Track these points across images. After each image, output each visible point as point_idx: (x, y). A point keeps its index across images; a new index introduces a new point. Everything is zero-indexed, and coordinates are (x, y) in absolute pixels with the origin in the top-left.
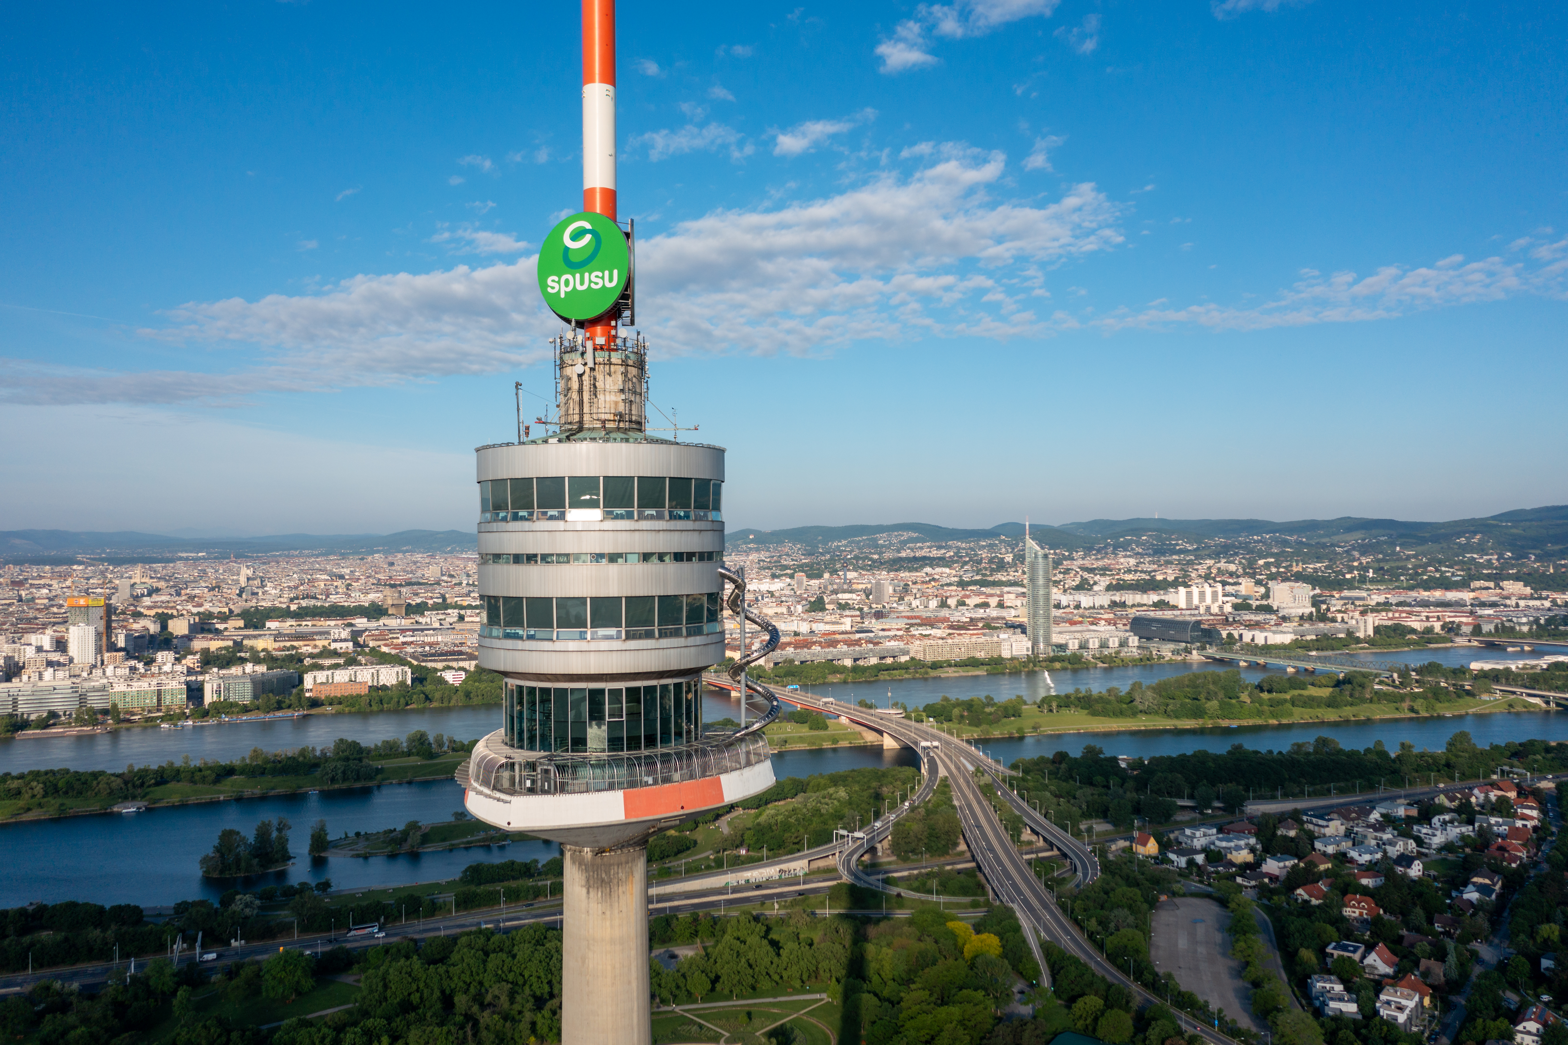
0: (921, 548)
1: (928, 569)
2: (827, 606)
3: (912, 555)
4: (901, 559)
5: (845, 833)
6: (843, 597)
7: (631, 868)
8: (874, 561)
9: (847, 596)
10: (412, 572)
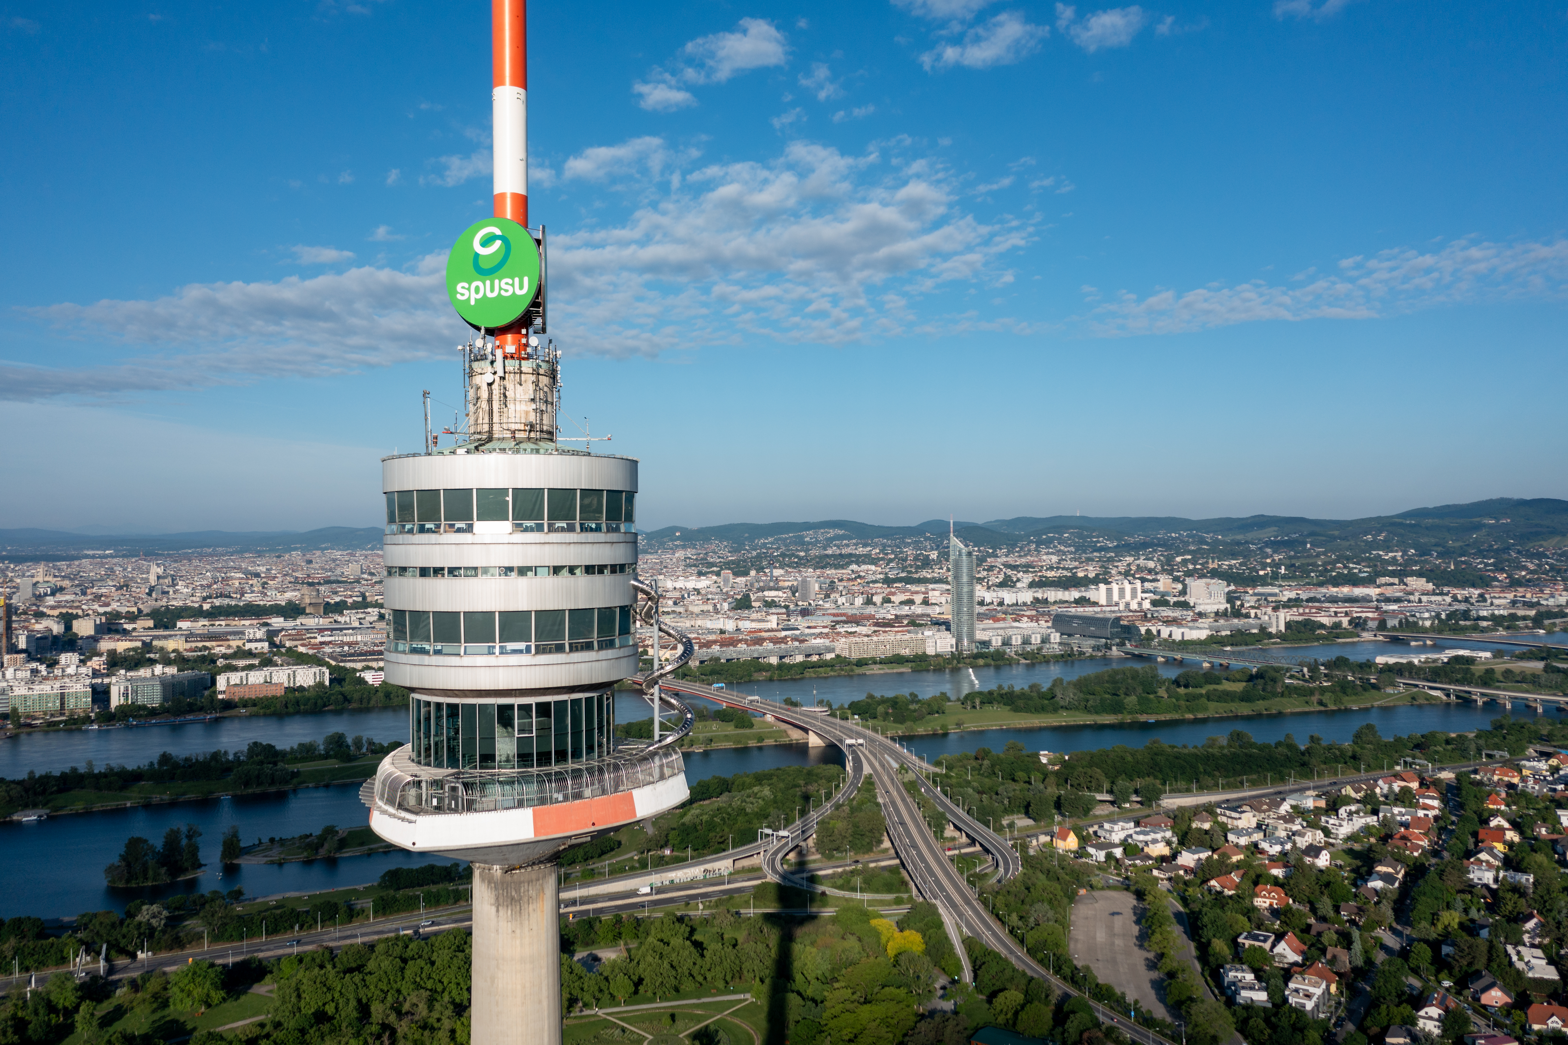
0: (847, 546)
1: (854, 567)
2: (753, 604)
3: (838, 552)
4: (827, 556)
5: (769, 831)
6: (770, 594)
7: (542, 885)
8: (800, 558)
9: (773, 593)
10: (330, 570)
